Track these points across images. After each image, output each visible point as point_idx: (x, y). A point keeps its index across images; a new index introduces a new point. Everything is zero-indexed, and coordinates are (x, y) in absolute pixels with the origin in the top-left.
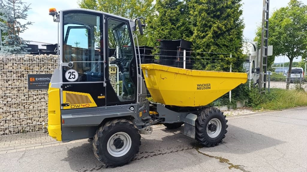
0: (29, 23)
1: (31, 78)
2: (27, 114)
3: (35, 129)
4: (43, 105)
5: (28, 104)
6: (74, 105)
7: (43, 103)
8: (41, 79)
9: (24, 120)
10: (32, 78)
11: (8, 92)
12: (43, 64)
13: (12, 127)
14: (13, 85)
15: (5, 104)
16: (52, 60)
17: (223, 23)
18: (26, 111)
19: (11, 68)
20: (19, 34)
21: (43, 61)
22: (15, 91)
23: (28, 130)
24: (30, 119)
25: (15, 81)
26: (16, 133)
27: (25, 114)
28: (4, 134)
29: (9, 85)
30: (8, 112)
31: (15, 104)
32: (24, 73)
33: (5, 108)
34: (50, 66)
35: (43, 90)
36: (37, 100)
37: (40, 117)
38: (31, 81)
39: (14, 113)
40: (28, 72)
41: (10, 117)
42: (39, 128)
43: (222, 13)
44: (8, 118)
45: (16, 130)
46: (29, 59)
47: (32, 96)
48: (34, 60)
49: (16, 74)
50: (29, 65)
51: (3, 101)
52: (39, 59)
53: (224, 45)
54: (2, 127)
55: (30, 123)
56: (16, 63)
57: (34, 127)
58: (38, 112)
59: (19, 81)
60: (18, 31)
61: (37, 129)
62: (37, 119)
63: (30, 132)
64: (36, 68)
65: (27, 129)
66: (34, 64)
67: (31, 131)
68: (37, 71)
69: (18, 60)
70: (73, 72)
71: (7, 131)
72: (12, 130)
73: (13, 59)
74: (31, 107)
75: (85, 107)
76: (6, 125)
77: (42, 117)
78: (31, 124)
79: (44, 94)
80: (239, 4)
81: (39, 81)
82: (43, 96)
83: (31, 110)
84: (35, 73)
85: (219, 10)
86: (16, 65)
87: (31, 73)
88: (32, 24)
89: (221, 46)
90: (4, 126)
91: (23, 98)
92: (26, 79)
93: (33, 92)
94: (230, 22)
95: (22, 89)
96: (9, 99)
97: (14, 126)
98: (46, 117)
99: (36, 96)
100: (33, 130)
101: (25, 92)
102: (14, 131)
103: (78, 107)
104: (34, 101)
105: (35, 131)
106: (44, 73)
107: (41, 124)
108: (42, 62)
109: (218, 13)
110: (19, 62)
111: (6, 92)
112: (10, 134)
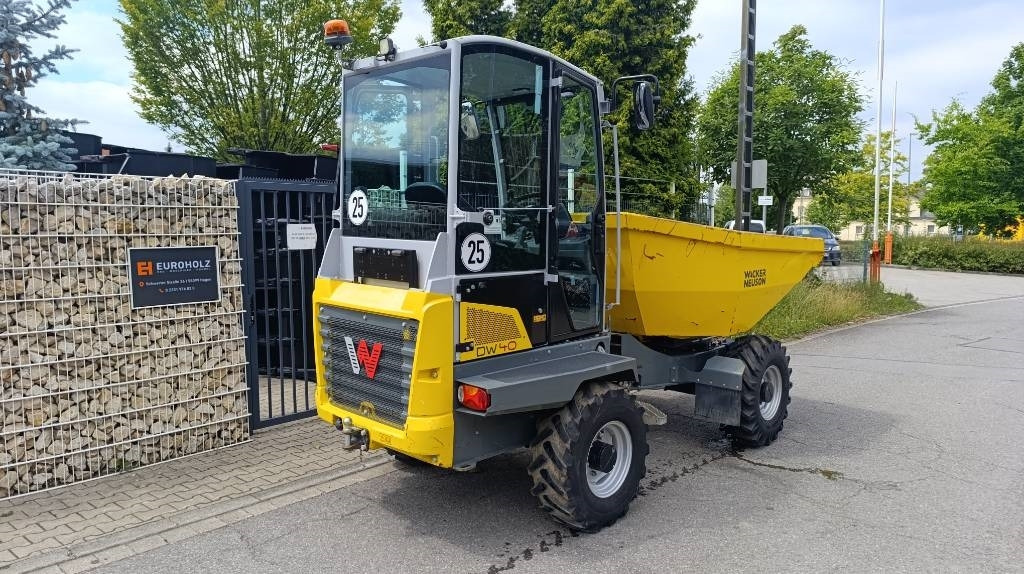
0: (60, 53)
1: (139, 264)
2: (130, 399)
3: (159, 452)
4: (185, 360)
5: (133, 359)
6: (485, 345)
7: (184, 355)
8: (173, 265)
9: (122, 420)
10: (145, 264)
11: (64, 317)
12: (180, 210)
13: (81, 451)
14: (79, 290)
15: (52, 367)
16: (210, 197)
18: (126, 389)
19: (71, 228)
20: (23, 94)
21: (179, 200)
22: (86, 316)
23: (137, 458)
24: (141, 417)
25: (87, 275)
26: (95, 474)
27: (123, 399)
28: (51, 483)
29: (66, 291)
30: (64, 397)
31: (88, 362)
32: (117, 243)
33: (53, 383)
34: (204, 219)
35: (184, 306)
36: (165, 345)
37: (176, 406)
38: (140, 273)
39: (85, 397)
40: (129, 240)
41: (73, 415)
42: (172, 448)
44: (64, 421)
45: (95, 463)
46: (135, 194)
47: (147, 328)
48: (150, 196)
49: (89, 250)
50: (132, 215)
51: (44, 354)
52: (164, 193)
53: (655, 156)
54: (45, 457)
55: (141, 432)
56: (86, 208)
57: (158, 444)
58: (165, 389)
59: (101, 275)
60: (22, 82)
61: (165, 453)
62: (166, 414)
63: (142, 464)
64: (157, 227)
65: (134, 455)
66: (150, 209)
67: (145, 459)
68: (159, 237)
69: (94, 193)
70: (479, 242)
71: (62, 471)
72: (78, 462)
73: (75, 190)
74: (145, 370)
75: (508, 351)
76: (58, 448)
77: (184, 405)
78: (146, 436)
79: (186, 321)
81: (169, 275)
82: (182, 329)
83: (146, 384)
84: (153, 244)
86: (88, 214)
87: (139, 245)
88: (70, 58)
89: (647, 157)
90: (52, 449)
91: (116, 338)
92: (124, 268)
93: (152, 315)
95: (112, 303)
96: (66, 347)
97: (86, 447)
98: (194, 405)
99: (158, 327)
100: (155, 456)
101: (122, 314)
102: (87, 469)
103: (492, 354)
104: (155, 348)
105: (158, 460)
106: (181, 245)
107: (179, 433)
108: (176, 205)
109: (638, 59)
110: (98, 204)
111: (53, 320)
112: (72, 478)
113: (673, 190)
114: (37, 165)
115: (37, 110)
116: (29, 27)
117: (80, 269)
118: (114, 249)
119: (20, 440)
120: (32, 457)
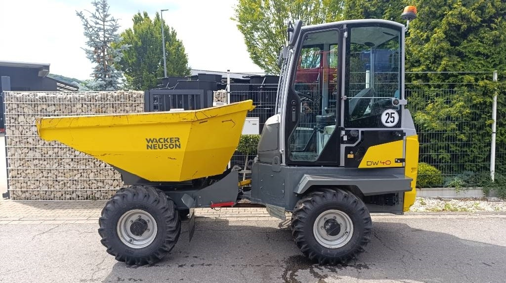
2: (97, 174)
3: (107, 196)
9: (94, 181)
13: (80, 190)
15: (72, 159)
18: (96, 171)
19: (80, 111)
21: (118, 100)
23: (99, 196)
24: (101, 182)
26: (85, 199)
27: (95, 174)
28: (70, 199)
30: (76, 170)
31: (83, 159)
33: (72, 164)
37: (114, 180)
39: (82, 171)
44: (76, 178)
45: (85, 195)
46: (101, 98)
48: (107, 99)
51: (70, 155)
52: (113, 97)
54: (69, 189)
55: (101, 187)
56: (85, 104)
57: (107, 193)
61: (109, 197)
62: (110, 182)
64: (110, 110)
65: (97, 195)
66: (107, 104)
67: (101, 198)
69: (88, 99)
71: (74, 195)
72: (79, 194)
76: (73, 188)
77: (117, 180)
78: (102, 189)
83: (103, 169)
90: (71, 187)
96: (77, 153)
102: (82, 197)
107: (114, 190)
108: (117, 102)
110: (89, 103)
112: (77, 199)
113: (495, 77)
119: (62, 182)
120: (66, 189)
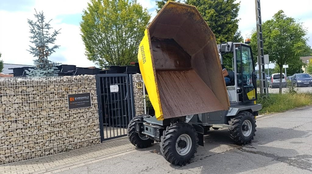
0: (56, 47)
1: (70, 98)
2: (69, 133)
3: (76, 147)
4: (83, 122)
5: (69, 123)
7: (82, 121)
8: (79, 98)
9: (66, 138)
10: (72, 98)
11: (52, 112)
12: (81, 84)
13: (57, 146)
14: (55, 105)
15: (49, 125)
16: (88, 80)
17: (225, 37)
18: (67, 130)
19: (53, 90)
20: (47, 58)
21: (80, 81)
22: (57, 112)
23: (71, 148)
24: (71, 138)
25: (57, 102)
26: (60, 152)
27: (67, 133)
28: (49, 154)
29: (52, 106)
30: (52, 132)
31: (58, 123)
32: (65, 93)
33: (49, 129)
34: (87, 86)
35: (82, 108)
36: (77, 119)
37: (81, 135)
38: (71, 101)
39: (57, 132)
40: (68, 92)
41: (54, 137)
42: (80, 146)
43: (222, 29)
44: (52, 138)
45: (60, 149)
46: (69, 81)
47: (73, 114)
48: (73, 81)
49: (58, 95)
50: (68, 86)
51: (47, 122)
52: (76, 80)
54: (48, 147)
55: (72, 141)
56: (57, 85)
57: (76, 145)
58: (78, 130)
59: (61, 101)
60: (47, 55)
61: (78, 147)
62: (78, 137)
63: (72, 150)
64: (75, 88)
65: (70, 147)
66: (73, 84)
67: (73, 149)
68: (75, 91)
69: (59, 81)
71: (52, 151)
72: (56, 149)
73: (54, 81)
74: (72, 125)
77: (83, 134)
78: (73, 143)
79: (83, 112)
80: (237, 19)
81: (78, 101)
82: (82, 114)
83: (73, 129)
84: (74, 93)
85: (220, 26)
86: (57, 86)
87: (70, 93)
88: (58, 48)
90: (49, 145)
91: (65, 117)
92: (66, 99)
93: (74, 111)
94: (231, 36)
95: (64, 108)
96: (53, 120)
97: (57, 145)
98: (86, 134)
99: (75, 114)
100: (75, 148)
101: (66, 111)
102: (58, 151)
104: (75, 119)
105: (76, 149)
106: (81, 93)
107: (81, 142)
108: (80, 83)
109: (220, 28)
110: (60, 84)
111: (49, 113)
112: (55, 153)
114: (49, 75)
115: (50, 62)
116: (48, 42)
117: (56, 100)
118: (64, 95)
119: (42, 143)
120: (45, 148)
